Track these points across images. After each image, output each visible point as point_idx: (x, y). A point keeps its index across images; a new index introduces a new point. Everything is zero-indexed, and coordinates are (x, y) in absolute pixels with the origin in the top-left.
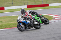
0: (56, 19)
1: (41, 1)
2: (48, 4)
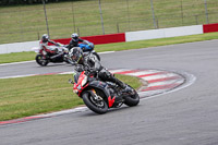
0: (151, 89)
1: (98, 24)
2: (124, 35)
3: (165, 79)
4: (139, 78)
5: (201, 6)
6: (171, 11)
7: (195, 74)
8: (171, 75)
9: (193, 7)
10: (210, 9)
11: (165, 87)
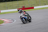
3: (9, 21)
4: (3, 21)
5: (17, 5)
6: (10, 6)
7: (16, 20)
8: (11, 20)
9: (15, 5)
10: (19, 5)
11: (9, 22)
